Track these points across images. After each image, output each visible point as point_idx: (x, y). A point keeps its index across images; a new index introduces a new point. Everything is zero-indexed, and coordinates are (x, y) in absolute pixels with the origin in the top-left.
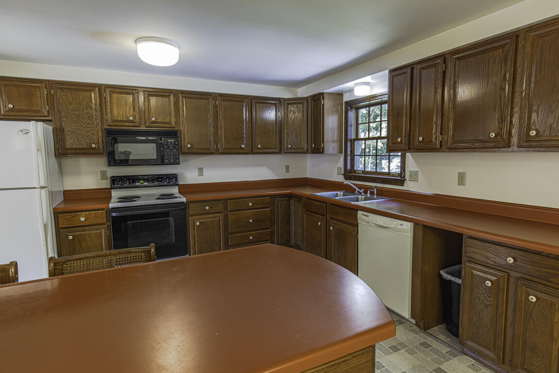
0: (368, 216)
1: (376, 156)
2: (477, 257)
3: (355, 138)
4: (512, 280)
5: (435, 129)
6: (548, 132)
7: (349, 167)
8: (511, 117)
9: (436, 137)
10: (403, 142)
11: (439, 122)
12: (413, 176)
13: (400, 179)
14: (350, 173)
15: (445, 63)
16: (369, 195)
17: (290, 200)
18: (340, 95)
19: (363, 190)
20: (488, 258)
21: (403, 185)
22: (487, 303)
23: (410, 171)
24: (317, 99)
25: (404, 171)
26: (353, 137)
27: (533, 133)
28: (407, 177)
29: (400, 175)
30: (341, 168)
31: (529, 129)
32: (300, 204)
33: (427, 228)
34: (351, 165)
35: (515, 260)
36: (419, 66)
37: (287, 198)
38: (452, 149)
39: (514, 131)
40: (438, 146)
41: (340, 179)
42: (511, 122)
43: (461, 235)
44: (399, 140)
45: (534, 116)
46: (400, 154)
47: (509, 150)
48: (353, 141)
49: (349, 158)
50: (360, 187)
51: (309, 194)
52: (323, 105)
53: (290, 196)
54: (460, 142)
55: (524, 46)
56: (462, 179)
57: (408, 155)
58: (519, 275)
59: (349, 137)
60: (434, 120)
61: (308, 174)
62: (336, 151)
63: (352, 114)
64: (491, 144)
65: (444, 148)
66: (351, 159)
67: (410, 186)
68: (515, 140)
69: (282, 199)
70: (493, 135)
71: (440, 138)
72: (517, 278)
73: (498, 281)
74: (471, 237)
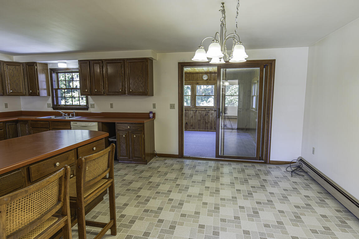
0: (76, 123)
1: (72, 97)
2: (120, 129)
3: (57, 88)
4: (130, 133)
5: (102, 87)
6: (134, 91)
7: (55, 103)
8: (125, 85)
9: (102, 90)
10: (88, 91)
11: (103, 84)
12: (92, 106)
13: (86, 107)
14: (56, 106)
15: (102, 63)
16: (71, 116)
17: (17, 124)
18: (46, 64)
19: (67, 114)
20: (123, 128)
21: (88, 110)
22: (124, 142)
23: (91, 104)
24: (32, 65)
25: (88, 104)
26: (56, 87)
27: (131, 90)
28: (90, 106)
29: (86, 106)
30: (50, 104)
31: (130, 89)
32: (27, 125)
33: (102, 123)
34: (56, 102)
35: (130, 127)
36: (92, 62)
37: (15, 123)
38: (108, 95)
39: (126, 89)
40: (103, 93)
41: (51, 110)
42: (125, 87)
43: (115, 123)
44: (86, 90)
45: (130, 85)
46: (85, 96)
47: (125, 95)
48: (56, 90)
49: (55, 98)
50: (65, 113)
51: (34, 118)
52: (37, 69)
53: (17, 122)
54: (110, 92)
55: (126, 64)
56: (112, 106)
57: (89, 97)
58: (131, 131)
59: (54, 88)
60: (101, 83)
61: (22, 109)
62: (46, 95)
63: (54, 75)
64: (120, 93)
65: (105, 94)
66: (56, 99)
67: (91, 110)
68: (127, 92)
69: (11, 124)
70: (121, 90)
71: (103, 91)
72: (131, 132)
73: (126, 135)
74: (118, 123)
